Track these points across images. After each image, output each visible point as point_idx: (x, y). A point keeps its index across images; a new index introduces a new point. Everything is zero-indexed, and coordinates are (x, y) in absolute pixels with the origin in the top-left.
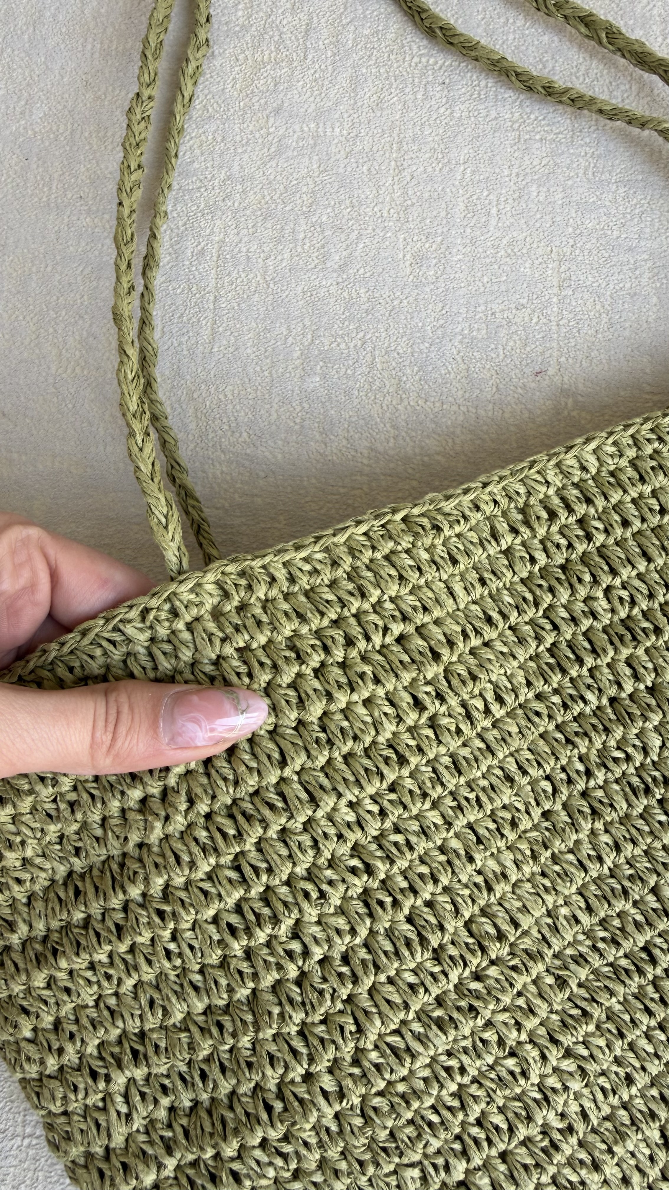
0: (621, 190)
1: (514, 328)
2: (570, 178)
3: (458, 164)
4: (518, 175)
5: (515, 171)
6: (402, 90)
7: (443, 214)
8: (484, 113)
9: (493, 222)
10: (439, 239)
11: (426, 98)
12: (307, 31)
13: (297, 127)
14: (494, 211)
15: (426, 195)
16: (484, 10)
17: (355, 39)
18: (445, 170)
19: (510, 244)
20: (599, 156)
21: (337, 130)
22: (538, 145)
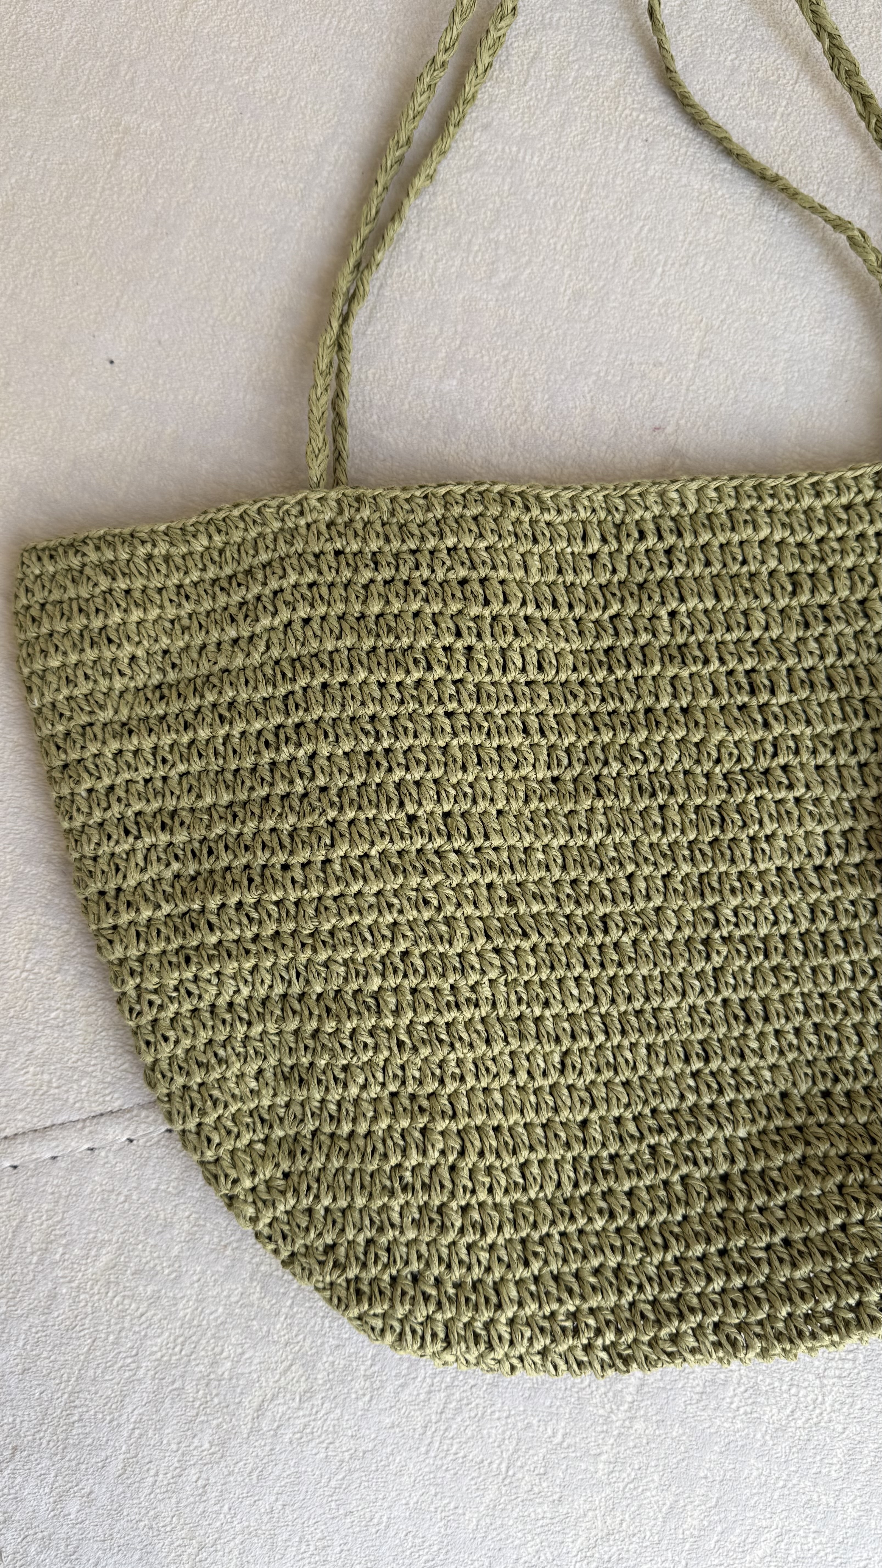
0: (782, 282)
1: (646, 382)
2: (737, 258)
3: (638, 218)
4: (690, 243)
5: (689, 239)
6: (606, 137)
7: (612, 261)
8: (675, 178)
9: (656, 280)
10: (601, 283)
11: (626, 149)
12: (533, 58)
13: (500, 147)
14: (660, 270)
15: (601, 240)
16: (704, 81)
17: (576, 78)
18: (625, 222)
19: (665, 304)
20: (770, 245)
21: (536, 159)
22: (718, 220)
